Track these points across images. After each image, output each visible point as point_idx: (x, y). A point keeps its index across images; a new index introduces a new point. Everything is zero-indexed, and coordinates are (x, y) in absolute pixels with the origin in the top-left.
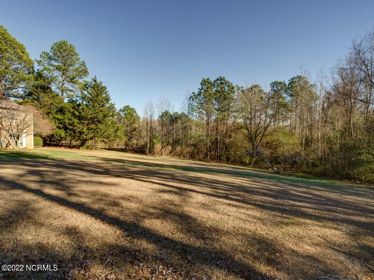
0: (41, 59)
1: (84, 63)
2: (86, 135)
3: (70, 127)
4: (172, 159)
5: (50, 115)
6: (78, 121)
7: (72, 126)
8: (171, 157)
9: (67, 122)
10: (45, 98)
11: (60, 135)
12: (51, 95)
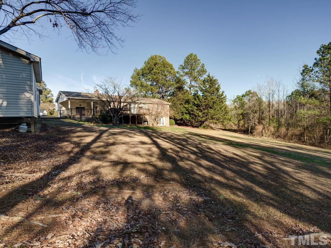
0: (178, 70)
1: (204, 65)
2: (201, 118)
3: (192, 112)
4: (274, 140)
5: (182, 105)
6: (196, 108)
7: (193, 111)
8: (274, 138)
9: (190, 109)
10: (180, 95)
11: (186, 118)
12: (183, 92)
